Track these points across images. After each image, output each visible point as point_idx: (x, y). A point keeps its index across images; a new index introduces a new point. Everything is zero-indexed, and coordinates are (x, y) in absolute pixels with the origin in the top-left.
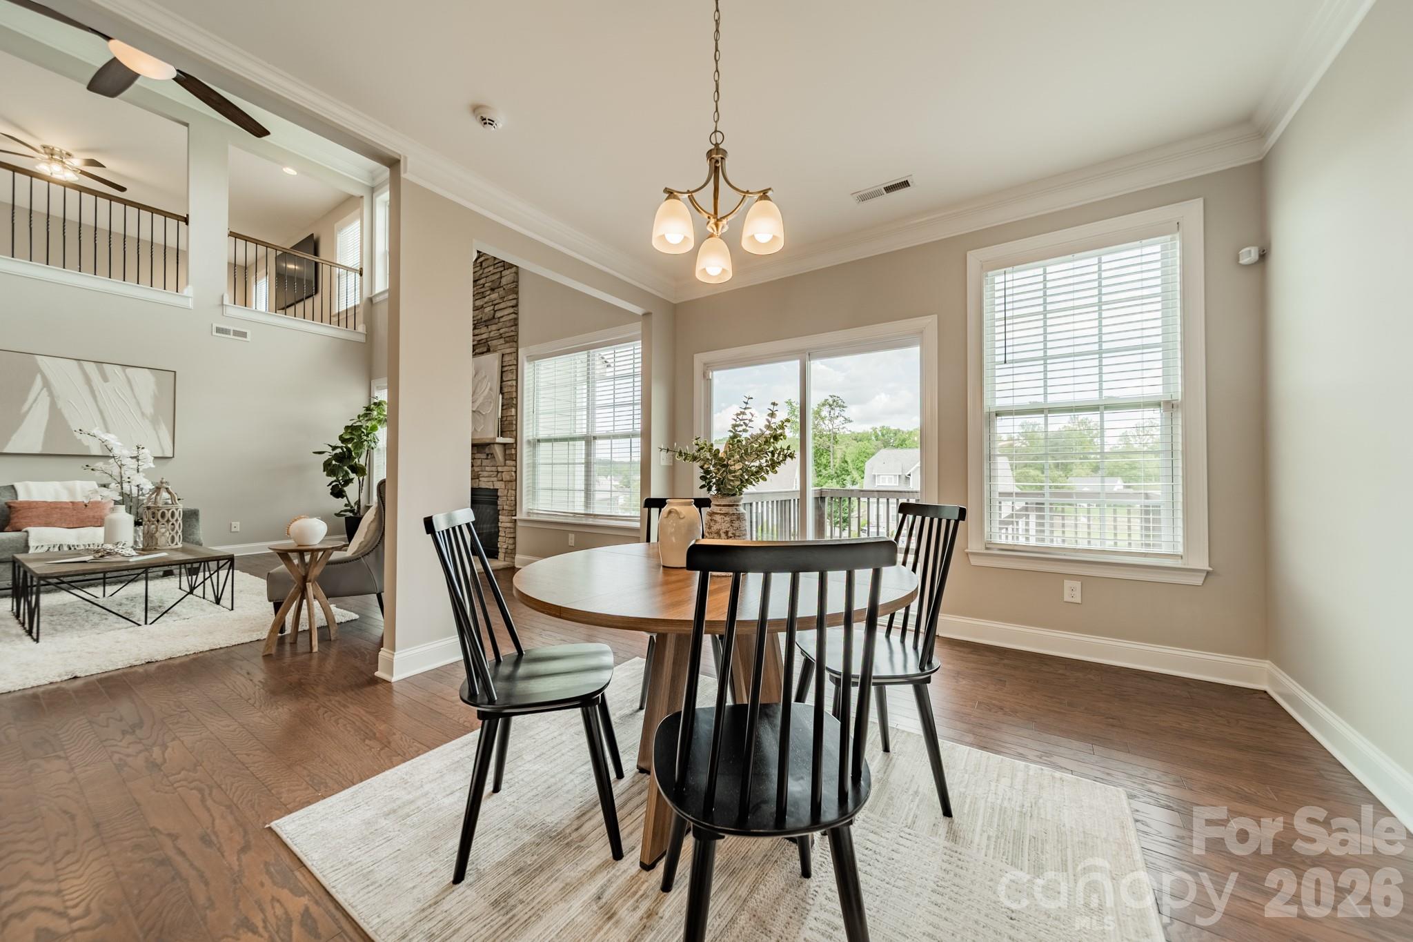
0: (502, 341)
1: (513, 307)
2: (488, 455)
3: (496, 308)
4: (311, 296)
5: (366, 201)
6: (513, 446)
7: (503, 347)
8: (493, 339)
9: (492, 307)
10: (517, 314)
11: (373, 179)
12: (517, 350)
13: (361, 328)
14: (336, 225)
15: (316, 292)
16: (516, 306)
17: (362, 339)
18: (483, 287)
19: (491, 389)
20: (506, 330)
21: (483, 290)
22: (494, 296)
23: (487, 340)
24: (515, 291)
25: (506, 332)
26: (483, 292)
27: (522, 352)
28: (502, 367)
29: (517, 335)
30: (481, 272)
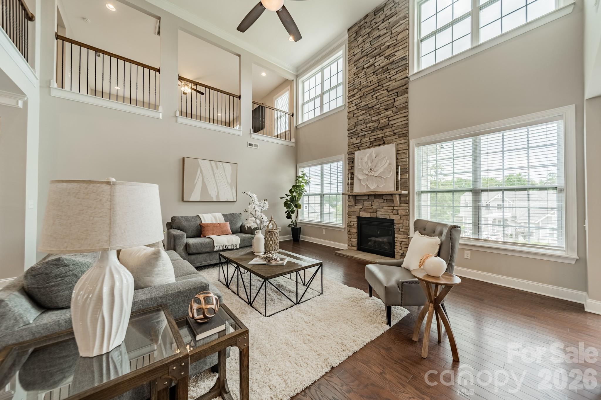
0: (396, 137)
1: (405, 117)
2: (384, 200)
3: (390, 119)
4: (262, 129)
5: (295, 81)
6: (407, 195)
7: (397, 140)
8: (387, 136)
9: (387, 119)
10: (407, 120)
11: (297, 71)
12: (408, 141)
13: (293, 140)
14: (274, 97)
15: (264, 128)
16: (407, 116)
17: (293, 145)
18: (379, 109)
19: (390, 164)
20: (400, 130)
21: (378, 111)
22: (387, 113)
23: (382, 138)
24: (406, 107)
25: (399, 132)
26: (379, 112)
27: (412, 142)
28: (397, 151)
29: (408, 132)
30: (377, 101)
